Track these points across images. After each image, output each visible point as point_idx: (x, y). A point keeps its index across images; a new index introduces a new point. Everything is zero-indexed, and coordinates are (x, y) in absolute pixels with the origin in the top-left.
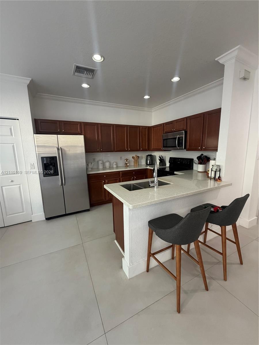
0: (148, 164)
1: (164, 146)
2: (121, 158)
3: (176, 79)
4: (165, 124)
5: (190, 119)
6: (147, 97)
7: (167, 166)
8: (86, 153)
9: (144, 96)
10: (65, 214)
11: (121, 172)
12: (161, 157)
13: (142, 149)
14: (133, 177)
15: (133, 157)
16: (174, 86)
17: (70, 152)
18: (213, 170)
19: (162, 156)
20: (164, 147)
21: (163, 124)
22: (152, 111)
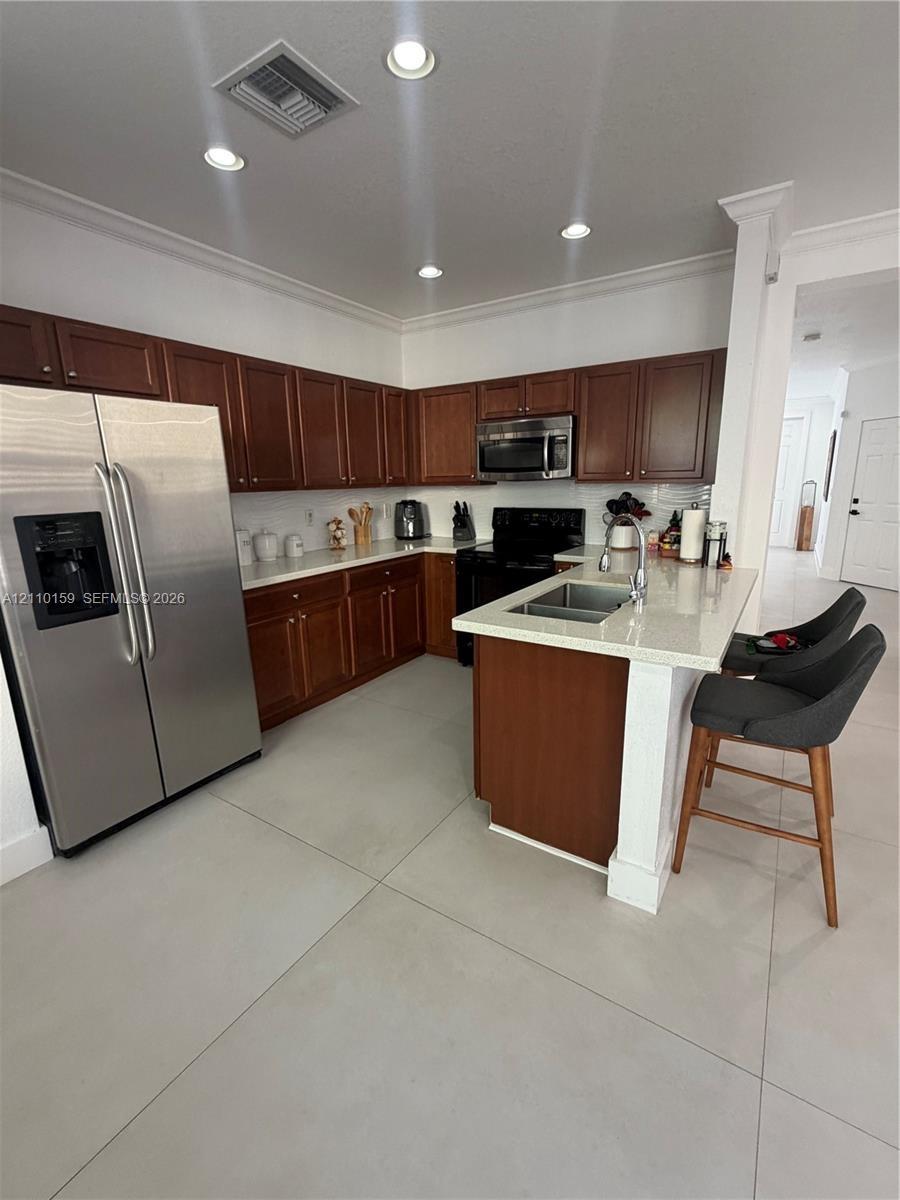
0: (411, 535)
1: (486, 465)
2: (310, 515)
3: (577, 231)
4: (483, 387)
5: (589, 377)
6: (429, 272)
7: (478, 543)
8: (233, 494)
9: (420, 269)
10: (162, 798)
11: (347, 575)
12: (462, 506)
13: (394, 478)
14: (386, 590)
15: (351, 513)
16: (573, 254)
17: (164, 488)
18: (713, 537)
19: (465, 503)
20: (483, 469)
21: (477, 384)
22: (404, 328)
